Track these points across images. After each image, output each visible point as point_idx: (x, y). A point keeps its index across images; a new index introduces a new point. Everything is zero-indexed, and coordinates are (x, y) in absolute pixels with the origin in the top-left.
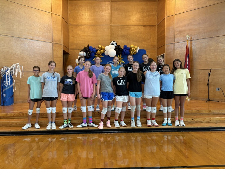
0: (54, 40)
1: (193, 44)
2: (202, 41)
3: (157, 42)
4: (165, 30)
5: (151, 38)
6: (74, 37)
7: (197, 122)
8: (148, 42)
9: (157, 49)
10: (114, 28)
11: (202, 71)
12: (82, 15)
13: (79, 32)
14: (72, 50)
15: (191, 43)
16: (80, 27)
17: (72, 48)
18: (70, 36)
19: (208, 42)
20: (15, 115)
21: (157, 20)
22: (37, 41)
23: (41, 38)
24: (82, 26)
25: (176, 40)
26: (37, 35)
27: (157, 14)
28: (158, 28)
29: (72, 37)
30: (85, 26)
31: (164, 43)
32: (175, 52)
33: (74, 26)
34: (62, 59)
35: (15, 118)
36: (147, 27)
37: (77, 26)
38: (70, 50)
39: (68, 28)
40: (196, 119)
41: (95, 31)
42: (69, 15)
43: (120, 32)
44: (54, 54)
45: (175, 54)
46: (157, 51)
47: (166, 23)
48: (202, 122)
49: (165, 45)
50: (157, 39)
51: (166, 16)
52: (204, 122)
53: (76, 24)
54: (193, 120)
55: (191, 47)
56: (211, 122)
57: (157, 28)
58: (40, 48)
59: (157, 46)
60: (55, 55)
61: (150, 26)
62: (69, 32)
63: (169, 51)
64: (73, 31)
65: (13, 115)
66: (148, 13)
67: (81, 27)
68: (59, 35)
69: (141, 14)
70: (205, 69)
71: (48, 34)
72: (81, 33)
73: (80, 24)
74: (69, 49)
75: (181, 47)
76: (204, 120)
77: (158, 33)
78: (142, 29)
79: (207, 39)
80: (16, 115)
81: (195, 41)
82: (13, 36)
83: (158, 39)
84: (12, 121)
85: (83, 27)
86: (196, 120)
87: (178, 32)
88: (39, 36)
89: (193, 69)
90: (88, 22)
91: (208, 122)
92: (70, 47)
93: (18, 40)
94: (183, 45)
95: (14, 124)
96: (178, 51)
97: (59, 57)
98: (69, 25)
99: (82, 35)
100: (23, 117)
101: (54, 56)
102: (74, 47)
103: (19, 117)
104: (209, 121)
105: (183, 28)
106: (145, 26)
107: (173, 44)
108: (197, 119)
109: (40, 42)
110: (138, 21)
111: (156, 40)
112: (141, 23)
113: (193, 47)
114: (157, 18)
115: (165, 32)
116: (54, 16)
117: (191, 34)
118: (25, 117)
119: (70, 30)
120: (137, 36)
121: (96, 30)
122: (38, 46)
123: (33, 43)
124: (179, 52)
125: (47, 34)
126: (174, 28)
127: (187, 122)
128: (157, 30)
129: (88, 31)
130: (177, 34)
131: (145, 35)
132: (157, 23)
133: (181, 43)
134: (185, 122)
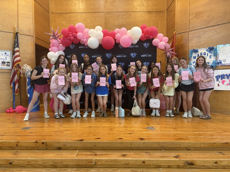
3: (166, 33)
10: (108, 15)
13: (64, 22)
16: (65, 15)
21: (166, 4)
24: (67, 14)
25: (191, 27)
28: (167, 13)
30: (71, 14)
32: (190, 44)
33: (57, 14)
36: (152, 13)
37: (61, 14)
39: (49, 17)
41: (84, 20)
43: (116, 21)
45: (190, 47)
50: (166, 29)
61: (156, 12)
62: (50, 22)
64: (55, 21)
72: (66, 24)
73: (64, 12)
75: (199, 37)
77: (167, 20)
78: (146, 16)
81: (219, 26)
83: (167, 28)
87: (194, 15)
94: (201, 33)
96: (194, 42)
98: (50, 13)
101: (21, 52)
105: (201, 9)
106: (149, 12)
107: (187, 33)
111: (165, 31)
112: (144, 8)
114: (166, 1)
115: (175, 16)
117: (213, 17)
119: (51, 19)
121: (85, 19)
124: (195, 44)
126: (188, 9)
127: (205, 166)
128: (166, 17)
129: (74, 21)
130: (192, 19)
131: (150, 24)
132: (166, 8)
133: (199, 30)
134: (201, 167)
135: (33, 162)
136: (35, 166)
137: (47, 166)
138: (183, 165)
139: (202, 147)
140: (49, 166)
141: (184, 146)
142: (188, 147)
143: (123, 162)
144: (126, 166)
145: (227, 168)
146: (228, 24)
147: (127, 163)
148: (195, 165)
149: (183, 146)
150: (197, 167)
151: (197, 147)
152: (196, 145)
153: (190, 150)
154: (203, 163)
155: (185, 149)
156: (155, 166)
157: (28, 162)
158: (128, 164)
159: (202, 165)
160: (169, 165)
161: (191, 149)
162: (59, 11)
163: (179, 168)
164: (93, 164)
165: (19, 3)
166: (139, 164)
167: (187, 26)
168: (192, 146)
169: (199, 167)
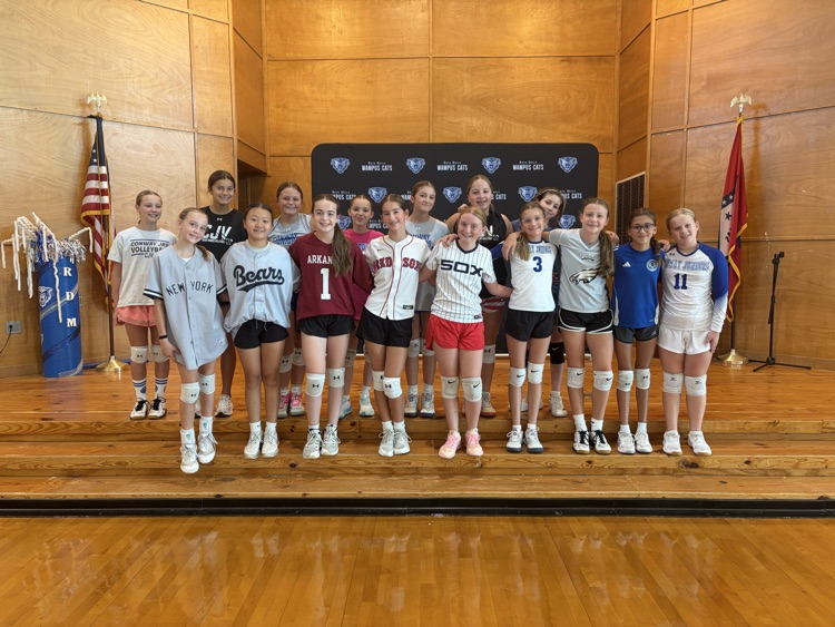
0: (199, 122)
1: (768, 132)
2: (803, 119)
3: (617, 124)
4: (647, 74)
5: (591, 107)
6: (284, 106)
7: (765, 473)
8: (580, 123)
9: (615, 151)
10: (443, 68)
11: (802, 246)
12: (318, 17)
13: (306, 89)
14: (277, 160)
15: (756, 129)
16: (308, 66)
17: (278, 152)
18: (271, 106)
19: (828, 126)
20: (21, 428)
21: (619, 33)
22: (131, 128)
23: (147, 115)
24: (317, 64)
25: (693, 116)
26: (129, 103)
27: (620, 9)
28: (621, 64)
29: (278, 107)
30: (327, 63)
31: (646, 131)
32: (691, 165)
33: (285, 63)
35: (25, 438)
36: (577, 61)
37: (297, 63)
38: (269, 161)
39: (262, 73)
40: (764, 462)
41: (368, 82)
42: (263, 17)
43: (466, 85)
44: (201, 177)
45: (690, 175)
46: (618, 159)
47: (657, 45)
48: (788, 475)
49: (649, 137)
50: (616, 111)
51: (654, 17)
52: (796, 473)
53: (290, 55)
54: (747, 462)
55: (756, 146)
56: (826, 472)
57: (617, 66)
58: (145, 154)
59: (616, 143)
61: (589, 58)
62: (266, 87)
63: (665, 162)
64: (279, 83)
65: (15, 429)
66: (581, 6)
67: (313, 67)
68: (218, 103)
69: (553, 7)
70: (816, 237)
71: (176, 99)
72: (313, 92)
73: (306, 56)
74: (268, 156)
75: (716, 147)
76: (796, 467)
77: (620, 85)
78: (555, 73)
79: (824, 112)
80: (25, 428)
81: (774, 119)
82: (35, 110)
83: (621, 109)
84: (7, 456)
85: (319, 66)
86: (761, 465)
87: (704, 83)
88: (141, 107)
89: (761, 238)
90: (338, 47)
91: (814, 473)
92: (271, 149)
93: (55, 124)
94: (721, 137)
95: (16, 467)
96: (700, 160)
98: (265, 59)
99: (317, 100)
100: (52, 438)
101: (202, 186)
102: (286, 147)
103: (40, 438)
104: (818, 470)
105: (724, 67)
106: (568, 59)
107: (681, 133)
108: (767, 460)
109: (144, 129)
110: (541, 40)
111: (613, 117)
112: (551, 46)
113: (763, 147)
114: (619, 24)
115: (648, 79)
116: (197, 23)
117: (758, 92)
118: (63, 438)
119: (269, 77)
120: (537, 99)
121: (369, 79)
122: (135, 147)
123: (115, 134)
124: (703, 168)
125: (170, 98)
126: (688, 63)
127: (724, 470)
128: (616, 74)
129: (339, 83)
130: (697, 93)
131: (569, 96)
132: (618, 47)
133: (716, 128)
134: (714, 472)
135: (344, 463)
136: (346, 470)
137: (373, 471)
138: (674, 467)
140: (378, 472)
143: (543, 463)
144: (550, 471)
145: (771, 473)
146: (797, 115)
147: (553, 463)
148: (702, 467)
150: (705, 472)
154: (718, 462)
156: (612, 472)
157: (332, 462)
158: (555, 467)
159: (716, 468)
162: (292, 54)
164: (477, 465)
165: (195, 42)
166: (578, 465)
167: (683, 113)
169: (708, 472)
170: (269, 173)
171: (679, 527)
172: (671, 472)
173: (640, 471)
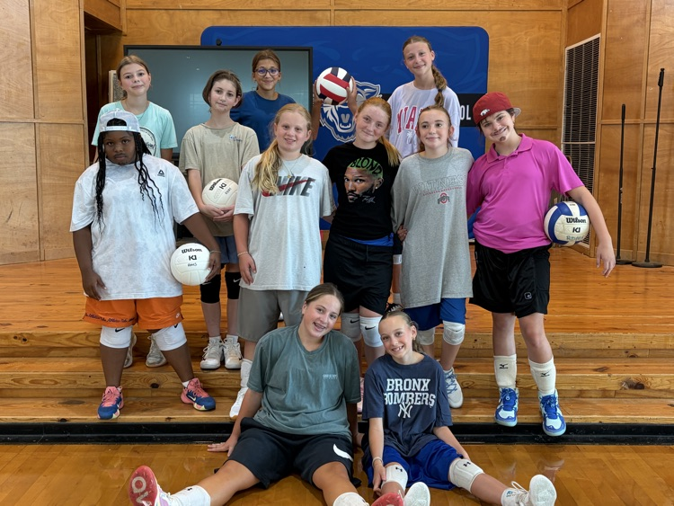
9: (565, 8)
14: (135, 14)
17: (137, 3)
32: (656, 26)
34: (79, 60)
38: (126, 15)
44: (37, 34)
45: (655, 38)
46: (569, 19)
60: (42, 40)
63: (625, 22)
74: (123, 8)
97: (64, 51)
101: (39, 44)
134: (662, 394)
138: (616, 389)
139: (669, 347)
141: (622, 347)
142: (631, 347)
147: (471, 383)
148: (648, 389)
149: (617, 347)
150: (652, 394)
151: (656, 347)
152: (655, 343)
153: (638, 357)
154: (668, 382)
155: (624, 354)
158: (473, 388)
159: (665, 387)
160: (581, 391)
161: (639, 354)
163: (606, 397)
168: (643, 346)
169: (657, 394)
170: (125, 30)
171: (616, 456)
172: (613, 394)
173: (576, 394)
